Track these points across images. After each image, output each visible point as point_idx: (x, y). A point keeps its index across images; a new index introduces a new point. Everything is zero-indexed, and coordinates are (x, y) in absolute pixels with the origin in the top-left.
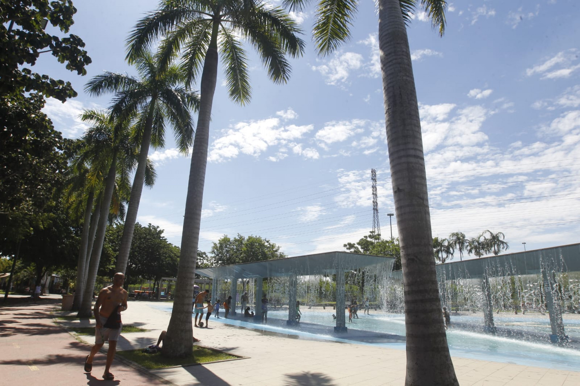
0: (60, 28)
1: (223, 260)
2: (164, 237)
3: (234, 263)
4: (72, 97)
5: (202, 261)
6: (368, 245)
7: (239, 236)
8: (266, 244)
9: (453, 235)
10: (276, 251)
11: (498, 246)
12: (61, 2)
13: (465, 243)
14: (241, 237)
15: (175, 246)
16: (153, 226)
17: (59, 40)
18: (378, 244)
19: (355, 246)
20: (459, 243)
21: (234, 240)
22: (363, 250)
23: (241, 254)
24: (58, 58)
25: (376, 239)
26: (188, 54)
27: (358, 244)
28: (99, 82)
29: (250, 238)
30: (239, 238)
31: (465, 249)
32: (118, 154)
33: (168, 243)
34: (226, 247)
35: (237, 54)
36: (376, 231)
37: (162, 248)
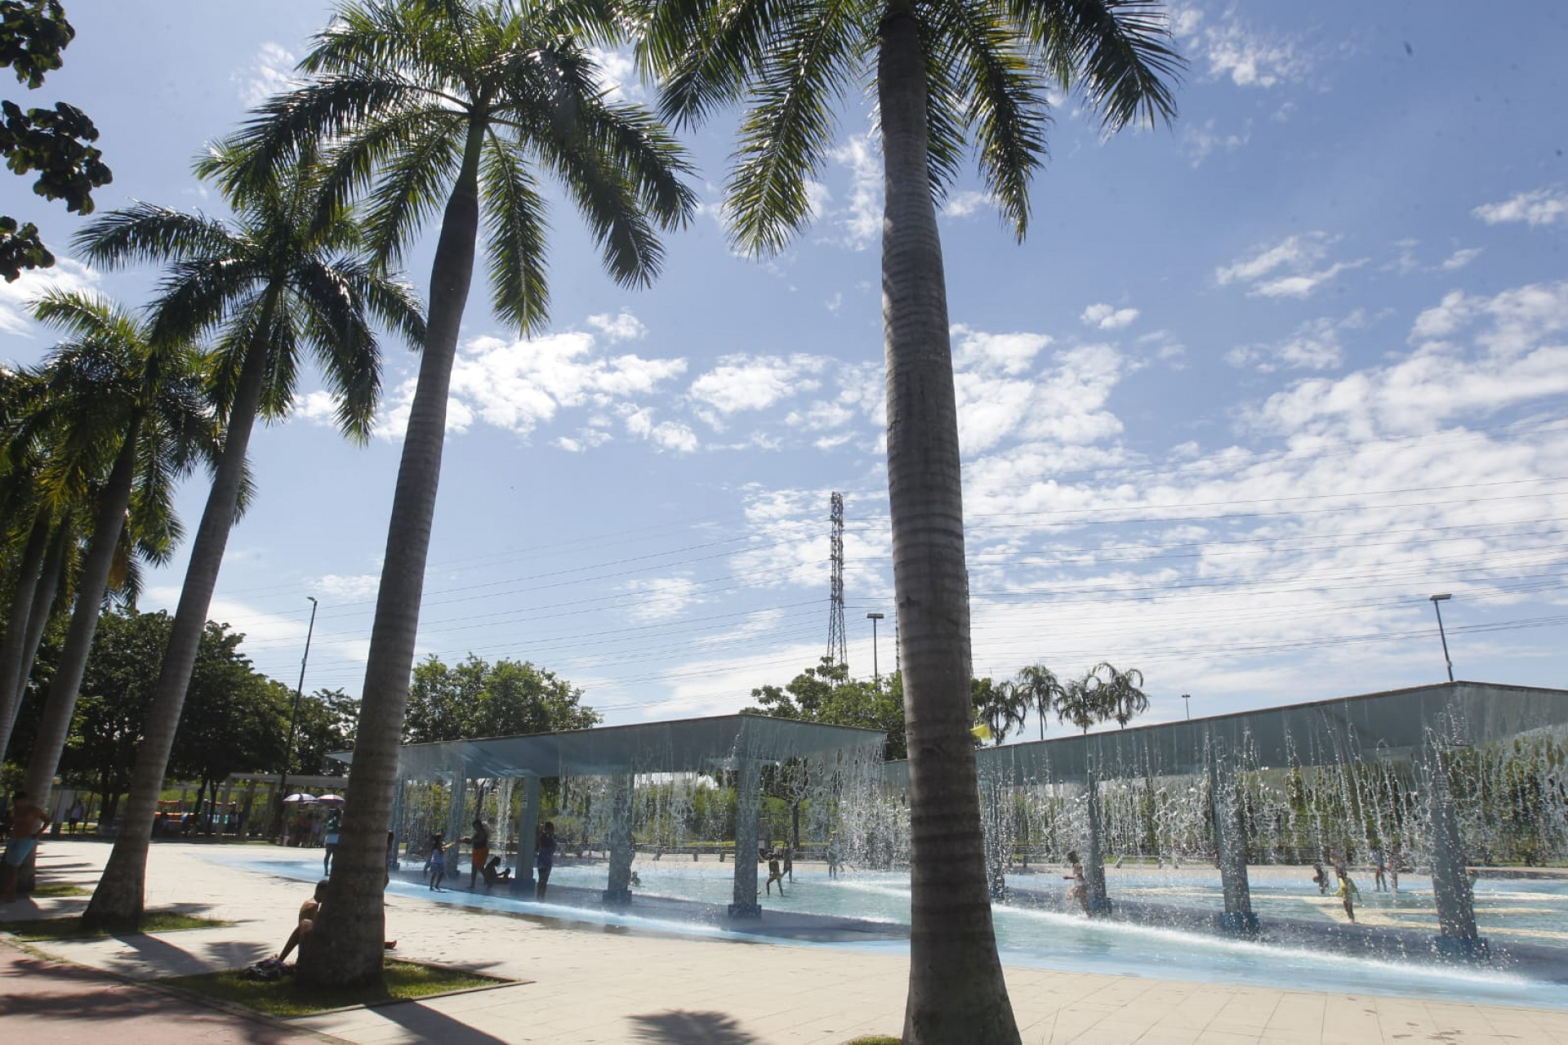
0: (15, 73)
1: (422, 726)
2: (242, 655)
3: (452, 735)
4: (37, 267)
6: (815, 694)
7: (473, 660)
8: (545, 683)
9: (1027, 672)
10: (572, 703)
11: (1129, 701)
12: (28, 6)
13: (1054, 693)
14: (476, 663)
15: (273, 682)
16: (210, 622)
17: (19, 113)
18: (841, 691)
19: (782, 694)
20: (1039, 692)
21: (458, 671)
22: (801, 704)
23: (475, 709)
24: (8, 159)
25: (835, 677)
26: (391, 187)
27: (791, 689)
28: (118, 230)
29: (501, 666)
30: (470, 667)
31: (1052, 707)
32: (143, 422)
33: (252, 672)
34: (433, 689)
35: (521, 207)
36: (837, 656)
37: (235, 686)
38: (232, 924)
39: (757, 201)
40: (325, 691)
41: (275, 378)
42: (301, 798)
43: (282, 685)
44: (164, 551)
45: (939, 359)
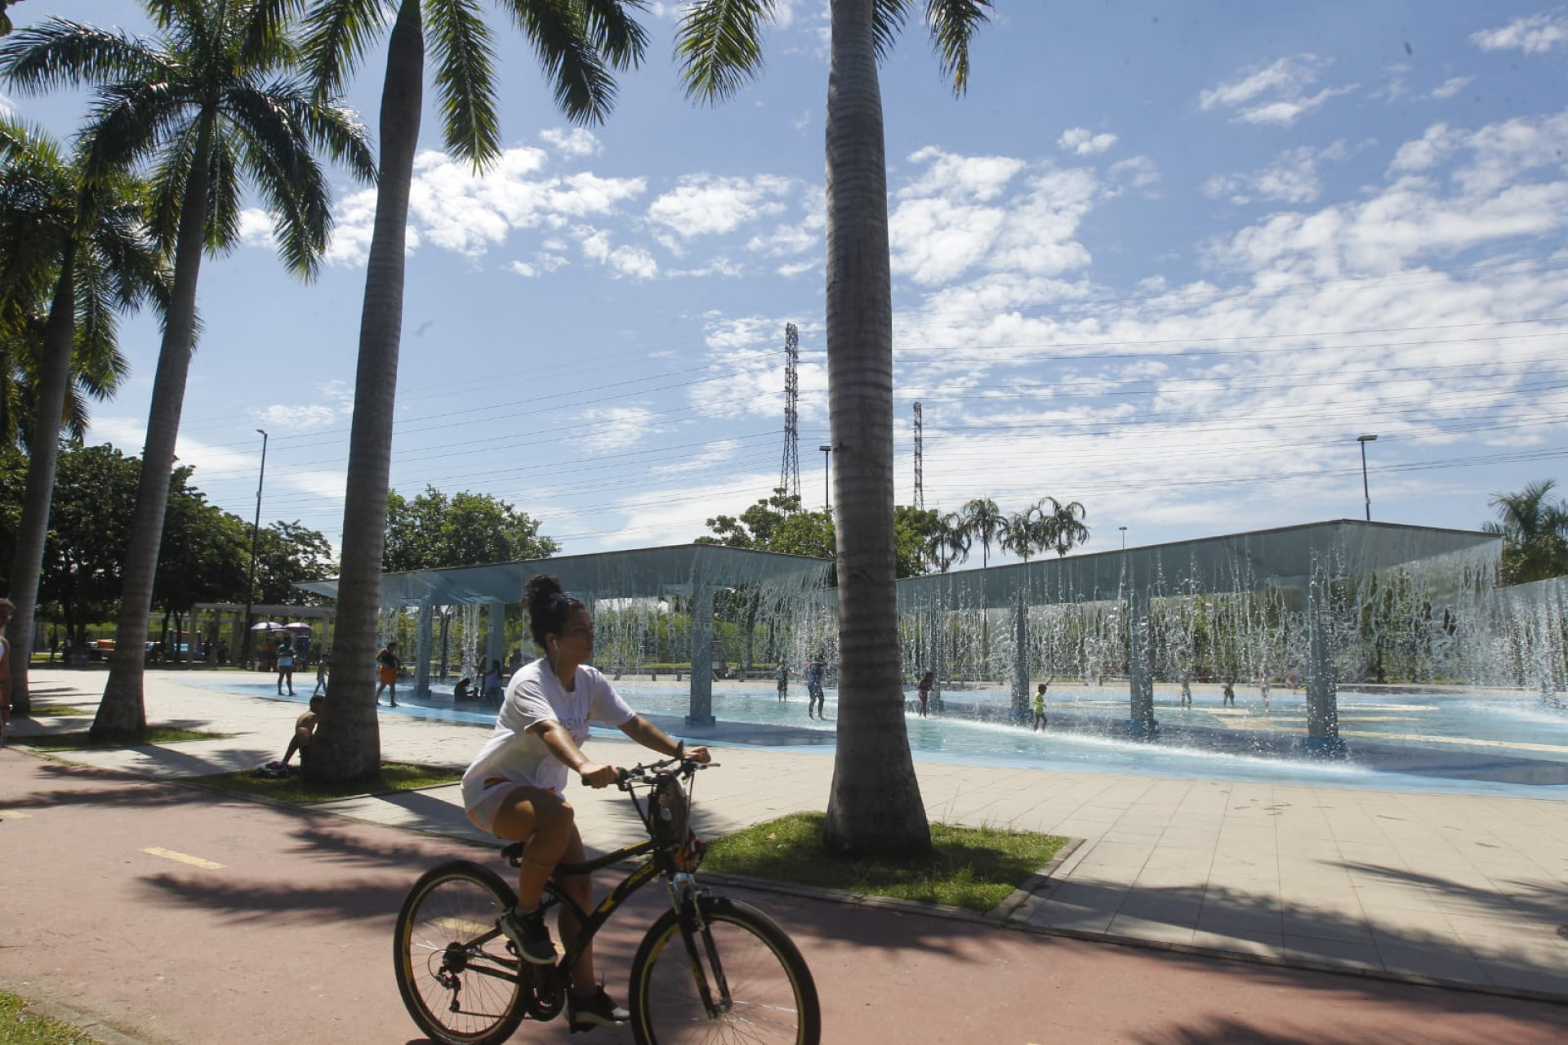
2: (195, 488)
3: (416, 564)
5: (310, 556)
6: (768, 524)
7: (432, 492)
8: (505, 515)
9: (973, 505)
10: (531, 533)
11: (1070, 534)
13: (997, 524)
14: (435, 496)
15: (227, 515)
18: (793, 522)
19: (736, 524)
20: (983, 524)
21: (417, 503)
22: (754, 534)
23: (436, 539)
25: (788, 508)
26: (327, 11)
27: (744, 519)
28: (35, 49)
29: (461, 500)
30: (429, 498)
31: (994, 537)
32: (78, 254)
33: (206, 505)
34: (393, 520)
35: (466, 36)
36: (791, 487)
37: (192, 519)
38: (230, 736)
39: (709, 46)
40: (281, 523)
41: (216, 209)
42: (269, 626)
43: (237, 517)
44: (108, 386)
45: (875, 223)
